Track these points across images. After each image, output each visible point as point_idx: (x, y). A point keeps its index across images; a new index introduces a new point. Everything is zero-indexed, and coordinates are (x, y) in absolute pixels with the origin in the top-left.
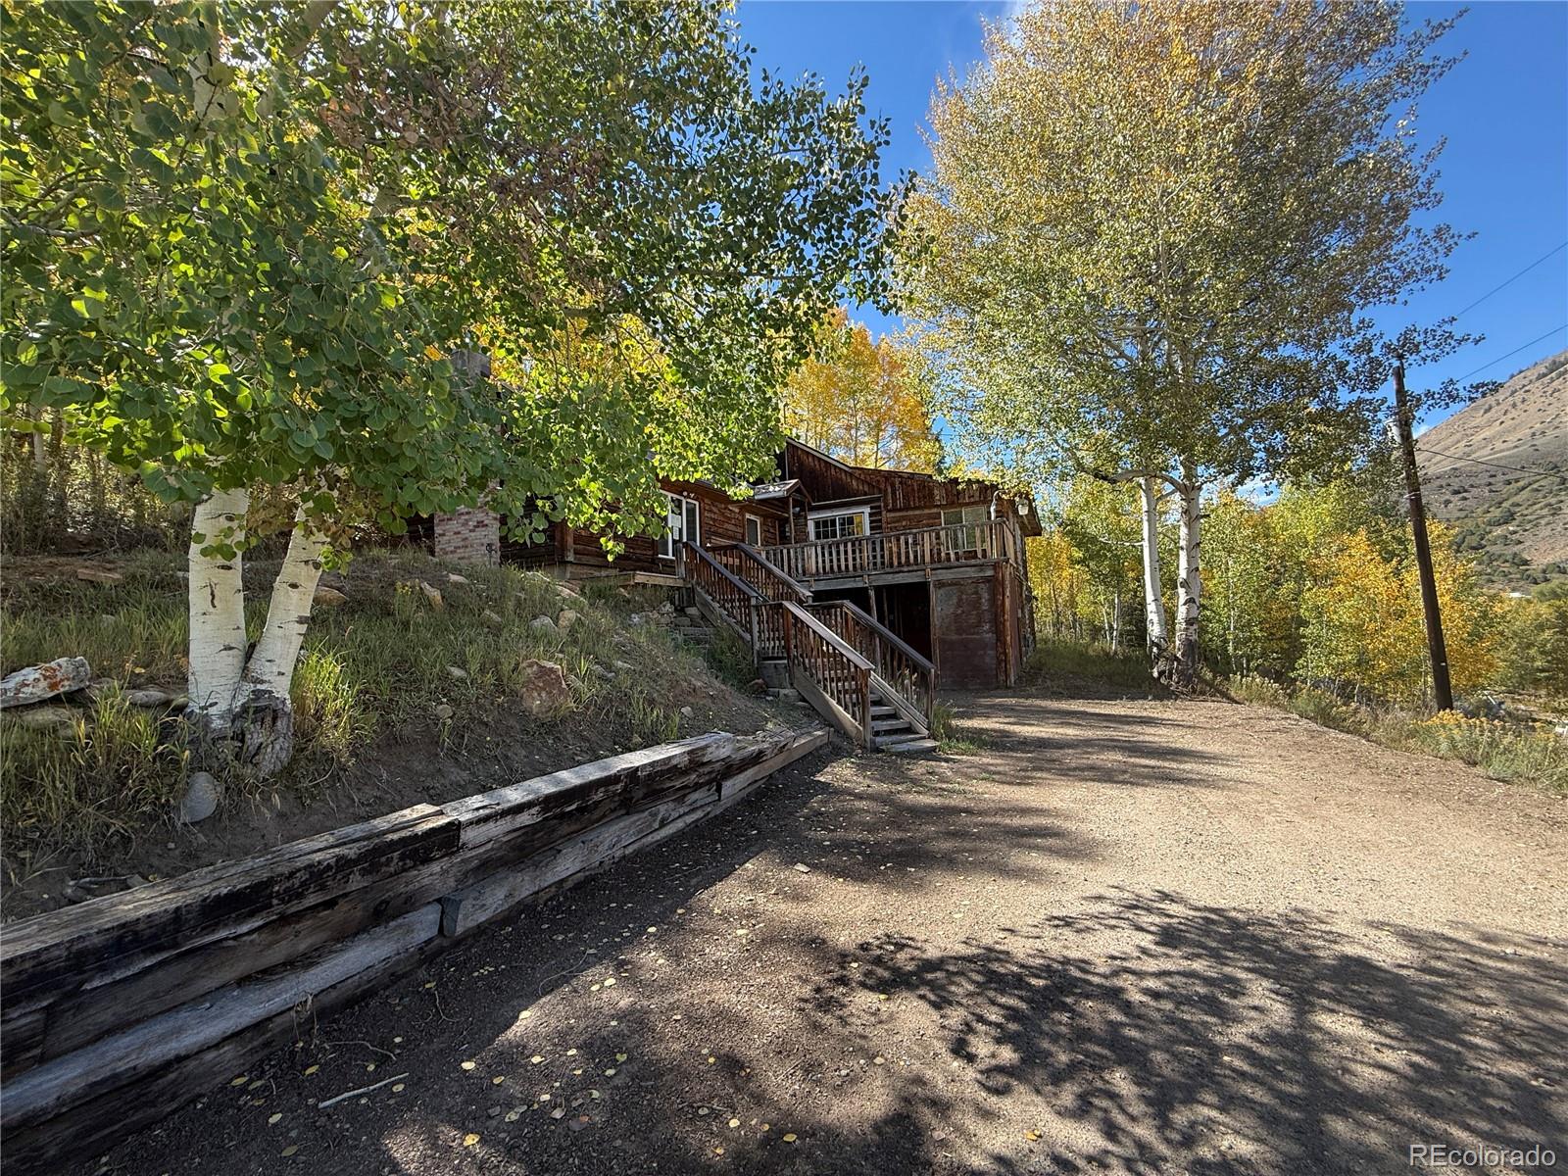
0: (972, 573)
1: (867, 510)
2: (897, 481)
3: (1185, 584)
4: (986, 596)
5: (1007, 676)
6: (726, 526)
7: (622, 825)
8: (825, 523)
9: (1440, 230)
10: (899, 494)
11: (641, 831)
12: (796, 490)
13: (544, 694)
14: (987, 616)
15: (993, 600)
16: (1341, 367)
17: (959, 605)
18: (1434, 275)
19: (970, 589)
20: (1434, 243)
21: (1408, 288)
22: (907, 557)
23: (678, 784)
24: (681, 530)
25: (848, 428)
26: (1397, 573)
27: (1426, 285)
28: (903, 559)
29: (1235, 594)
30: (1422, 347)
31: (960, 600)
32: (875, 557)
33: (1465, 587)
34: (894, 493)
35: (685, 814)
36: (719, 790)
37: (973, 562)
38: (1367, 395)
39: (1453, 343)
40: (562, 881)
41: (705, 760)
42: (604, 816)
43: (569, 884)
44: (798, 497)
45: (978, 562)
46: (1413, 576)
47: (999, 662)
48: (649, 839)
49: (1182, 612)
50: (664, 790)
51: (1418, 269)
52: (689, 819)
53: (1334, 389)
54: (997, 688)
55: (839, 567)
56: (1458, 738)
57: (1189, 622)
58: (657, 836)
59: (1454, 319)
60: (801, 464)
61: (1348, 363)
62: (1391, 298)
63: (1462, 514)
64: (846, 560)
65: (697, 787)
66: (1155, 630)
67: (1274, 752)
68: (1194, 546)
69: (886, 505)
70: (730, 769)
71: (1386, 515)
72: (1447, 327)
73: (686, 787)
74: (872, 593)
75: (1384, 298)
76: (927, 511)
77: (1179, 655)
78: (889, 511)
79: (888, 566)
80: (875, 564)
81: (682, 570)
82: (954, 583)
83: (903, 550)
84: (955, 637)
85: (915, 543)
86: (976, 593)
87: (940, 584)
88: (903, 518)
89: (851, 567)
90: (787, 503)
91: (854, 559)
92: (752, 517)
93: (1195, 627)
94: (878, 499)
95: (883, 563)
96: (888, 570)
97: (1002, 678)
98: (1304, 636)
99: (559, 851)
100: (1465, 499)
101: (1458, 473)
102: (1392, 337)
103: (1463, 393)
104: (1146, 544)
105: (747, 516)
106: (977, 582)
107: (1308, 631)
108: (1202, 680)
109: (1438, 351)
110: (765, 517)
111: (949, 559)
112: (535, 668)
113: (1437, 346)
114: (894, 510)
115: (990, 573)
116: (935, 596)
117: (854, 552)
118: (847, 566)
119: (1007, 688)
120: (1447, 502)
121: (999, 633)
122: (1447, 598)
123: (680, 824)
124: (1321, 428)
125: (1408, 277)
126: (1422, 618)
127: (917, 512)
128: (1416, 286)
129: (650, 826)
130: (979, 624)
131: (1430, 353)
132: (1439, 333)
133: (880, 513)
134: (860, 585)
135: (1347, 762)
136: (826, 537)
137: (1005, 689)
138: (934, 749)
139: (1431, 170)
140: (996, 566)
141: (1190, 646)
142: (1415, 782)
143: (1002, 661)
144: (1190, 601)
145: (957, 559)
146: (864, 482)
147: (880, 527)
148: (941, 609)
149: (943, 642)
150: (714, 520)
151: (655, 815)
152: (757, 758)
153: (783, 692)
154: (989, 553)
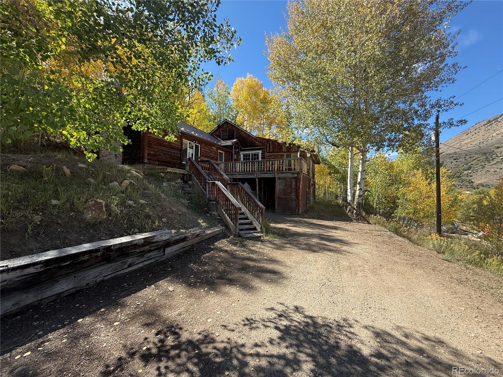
0: (290, 175)
1: (260, 152)
2: (271, 142)
3: (359, 183)
4: (294, 183)
5: (299, 211)
6: (210, 154)
7: (102, 268)
8: (247, 155)
9: (454, 64)
10: (271, 147)
11: (115, 269)
12: (236, 143)
13: (94, 212)
14: (294, 190)
15: (296, 185)
16: (416, 112)
17: (285, 186)
18: (451, 81)
19: (289, 181)
20: (452, 69)
21: (442, 85)
22: (269, 168)
23: (138, 251)
24: (192, 154)
25: (260, 124)
26: (429, 184)
27: (448, 85)
28: (268, 169)
29: (378, 187)
30: (443, 106)
31: (286, 184)
32: (259, 168)
33: (450, 190)
34: (269, 146)
35: (144, 261)
36: (164, 251)
37: (291, 172)
38: (423, 122)
39: (453, 105)
40: (61, 293)
41: (154, 241)
42: (92, 265)
43: (66, 294)
44: (237, 145)
45: (292, 172)
46: (434, 185)
47: (297, 206)
48: (122, 272)
49: (357, 193)
50: (130, 253)
51: (446, 79)
52: (146, 263)
53: (413, 120)
54: (296, 214)
55: (247, 170)
56: (436, 244)
57: (360, 196)
58: (126, 271)
59: (455, 96)
60: (240, 135)
61: (419, 110)
62: (436, 89)
63: (456, 166)
64: (249, 168)
65: (150, 251)
66: (349, 198)
67: (375, 244)
68: (364, 171)
69: (267, 151)
70: (168, 244)
71: (429, 165)
72: (452, 99)
73: (144, 251)
74: (257, 180)
75: (434, 89)
76: (280, 153)
77: (355, 207)
78: (267, 152)
79: (262, 171)
80: (259, 170)
81: (187, 168)
82: (284, 178)
83: (268, 166)
84: (283, 197)
85: (272, 164)
86: (291, 182)
87: (279, 178)
88: (272, 155)
89: (251, 171)
90: (232, 147)
91: (252, 168)
92: (221, 152)
93: (361, 198)
94: (264, 148)
95: (261, 170)
96: (263, 172)
97: (297, 211)
98: (398, 203)
99: (58, 281)
100: (457, 162)
101: (456, 153)
102: (433, 102)
103: (455, 123)
104: (349, 169)
105: (219, 151)
106: (291, 178)
107: (399, 201)
108: (362, 216)
109: (448, 108)
110: (226, 152)
111: (283, 170)
112: (93, 202)
113: (447, 106)
114: (269, 152)
115: (296, 176)
116: (277, 182)
117: (252, 166)
118: (249, 170)
119: (298, 214)
120: (452, 162)
121: (297, 196)
122: (444, 193)
123: (141, 265)
124: (407, 133)
125: (442, 81)
126: (435, 199)
127: (277, 154)
128: (445, 85)
129: (122, 267)
130: (291, 193)
131: (445, 108)
132: (449, 101)
133: (265, 153)
134: (253, 177)
135: (398, 250)
136: (247, 160)
137: (298, 215)
138: (260, 237)
139: (454, 42)
140: (298, 173)
141: (359, 204)
142: (417, 260)
143: (298, 205)
144: (360, 189)
145: (286, 170)
146: (260, 142)
147: (264, 158)
148: (279, 186)
149: (279, 198)
150: (206, 152)
151: (126, 262)
152: (184, 239)
153: (213, 213)
154: (296, 169)
